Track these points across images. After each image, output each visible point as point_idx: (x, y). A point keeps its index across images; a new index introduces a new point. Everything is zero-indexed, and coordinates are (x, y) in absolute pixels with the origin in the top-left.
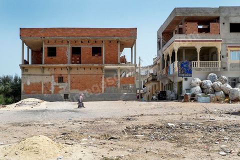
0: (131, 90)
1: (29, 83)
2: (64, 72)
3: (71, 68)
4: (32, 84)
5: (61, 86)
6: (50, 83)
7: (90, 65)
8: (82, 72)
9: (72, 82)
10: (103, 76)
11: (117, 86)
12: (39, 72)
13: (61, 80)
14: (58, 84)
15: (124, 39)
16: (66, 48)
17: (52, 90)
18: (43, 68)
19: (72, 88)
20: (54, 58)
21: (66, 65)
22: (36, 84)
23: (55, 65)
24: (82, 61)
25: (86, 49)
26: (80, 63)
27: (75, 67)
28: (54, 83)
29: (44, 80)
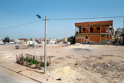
0: (110, 41)
1: (77, 39)
2: (88, 35)
3: (90, 34)
4: (78, 39)
5: (87, 39)
6: (83, 39)
7: (96, 33)
8: (93, 35)
9: (90, 39)
10: (101, 37)
11: (105, 40)
12: (80, 35)
13: (87, 38)
14: (86, 39)
15: (108, 24)
16: (88, 28)
17: (84, 41)
18: (82, 34)
19: (90, 40)
20: (85, 31)
21: (88, 33)
22: (80, 39)
23: (85, 33)
24: (94, 32)
25: (95, 28)
26: (93, 33)
27: (91, 34)
28: (85, 39)
29: (82, 38)
